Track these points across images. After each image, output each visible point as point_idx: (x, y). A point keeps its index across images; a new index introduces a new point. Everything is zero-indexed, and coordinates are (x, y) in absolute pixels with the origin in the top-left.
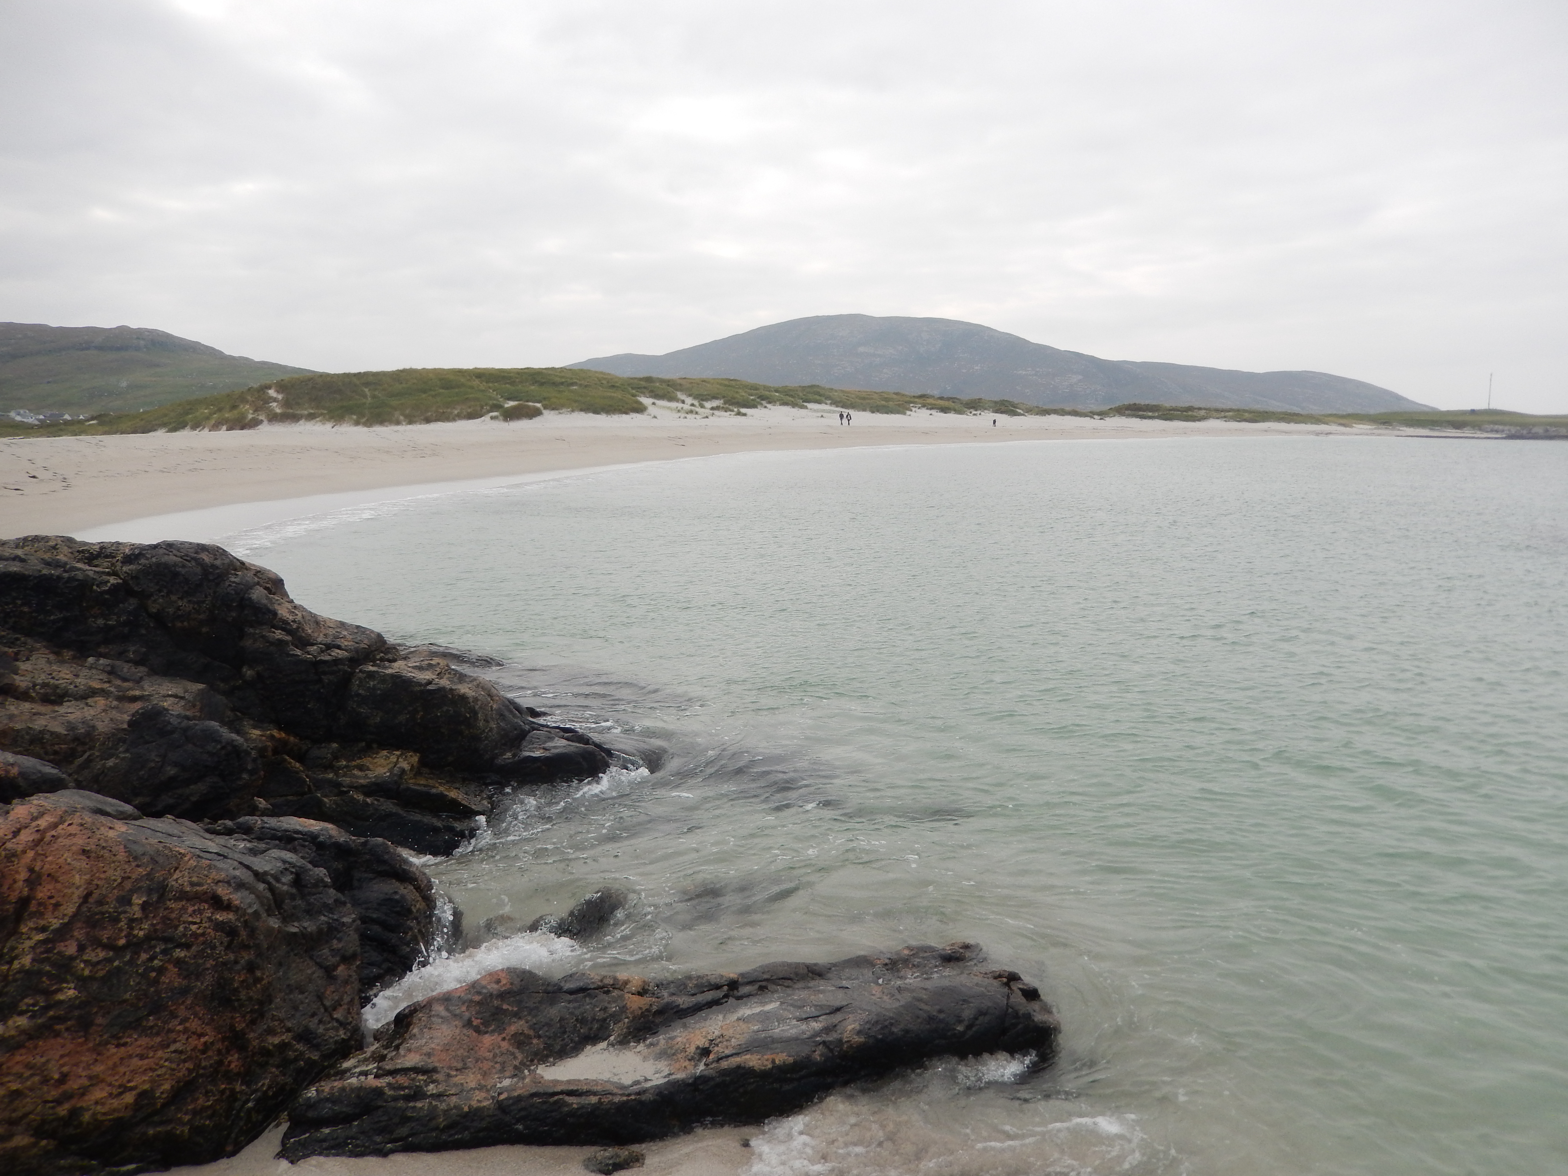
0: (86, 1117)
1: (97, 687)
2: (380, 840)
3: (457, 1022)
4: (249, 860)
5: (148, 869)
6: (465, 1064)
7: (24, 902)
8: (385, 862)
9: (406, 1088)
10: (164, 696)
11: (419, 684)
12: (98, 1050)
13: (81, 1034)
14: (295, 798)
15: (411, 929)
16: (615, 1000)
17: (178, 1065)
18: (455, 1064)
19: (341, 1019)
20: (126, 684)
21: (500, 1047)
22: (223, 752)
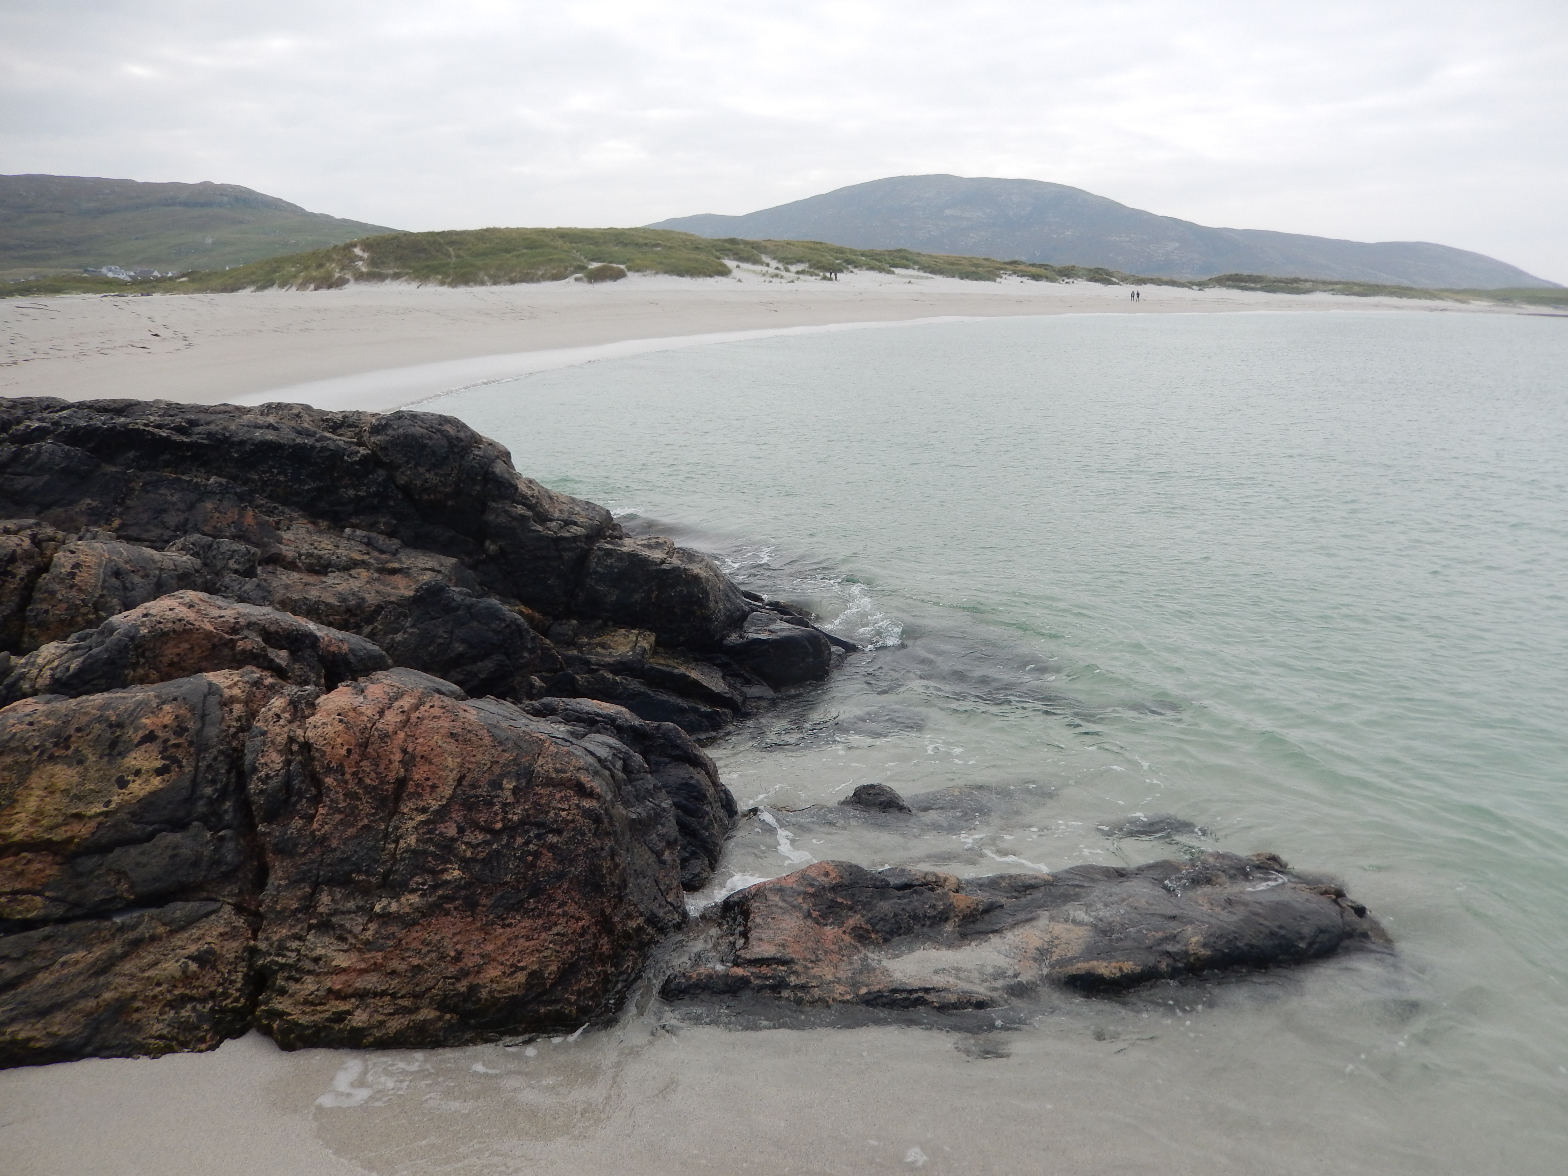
0: (484, 994)
1: (358, 558)
3: (797, 914)
5: (514, 754)
6: (817, 956)
7: (401, 783)
8: (677, 747)
9: (770, 977)
10: (422, 570)
11: (656, 564)
12: (485, 929)
13: (469, 913)
16: (940, 898)
17: (562, 947)
18: (809, 956)
20: (383, 556)
21: (842, 940)
22: (508, 631)
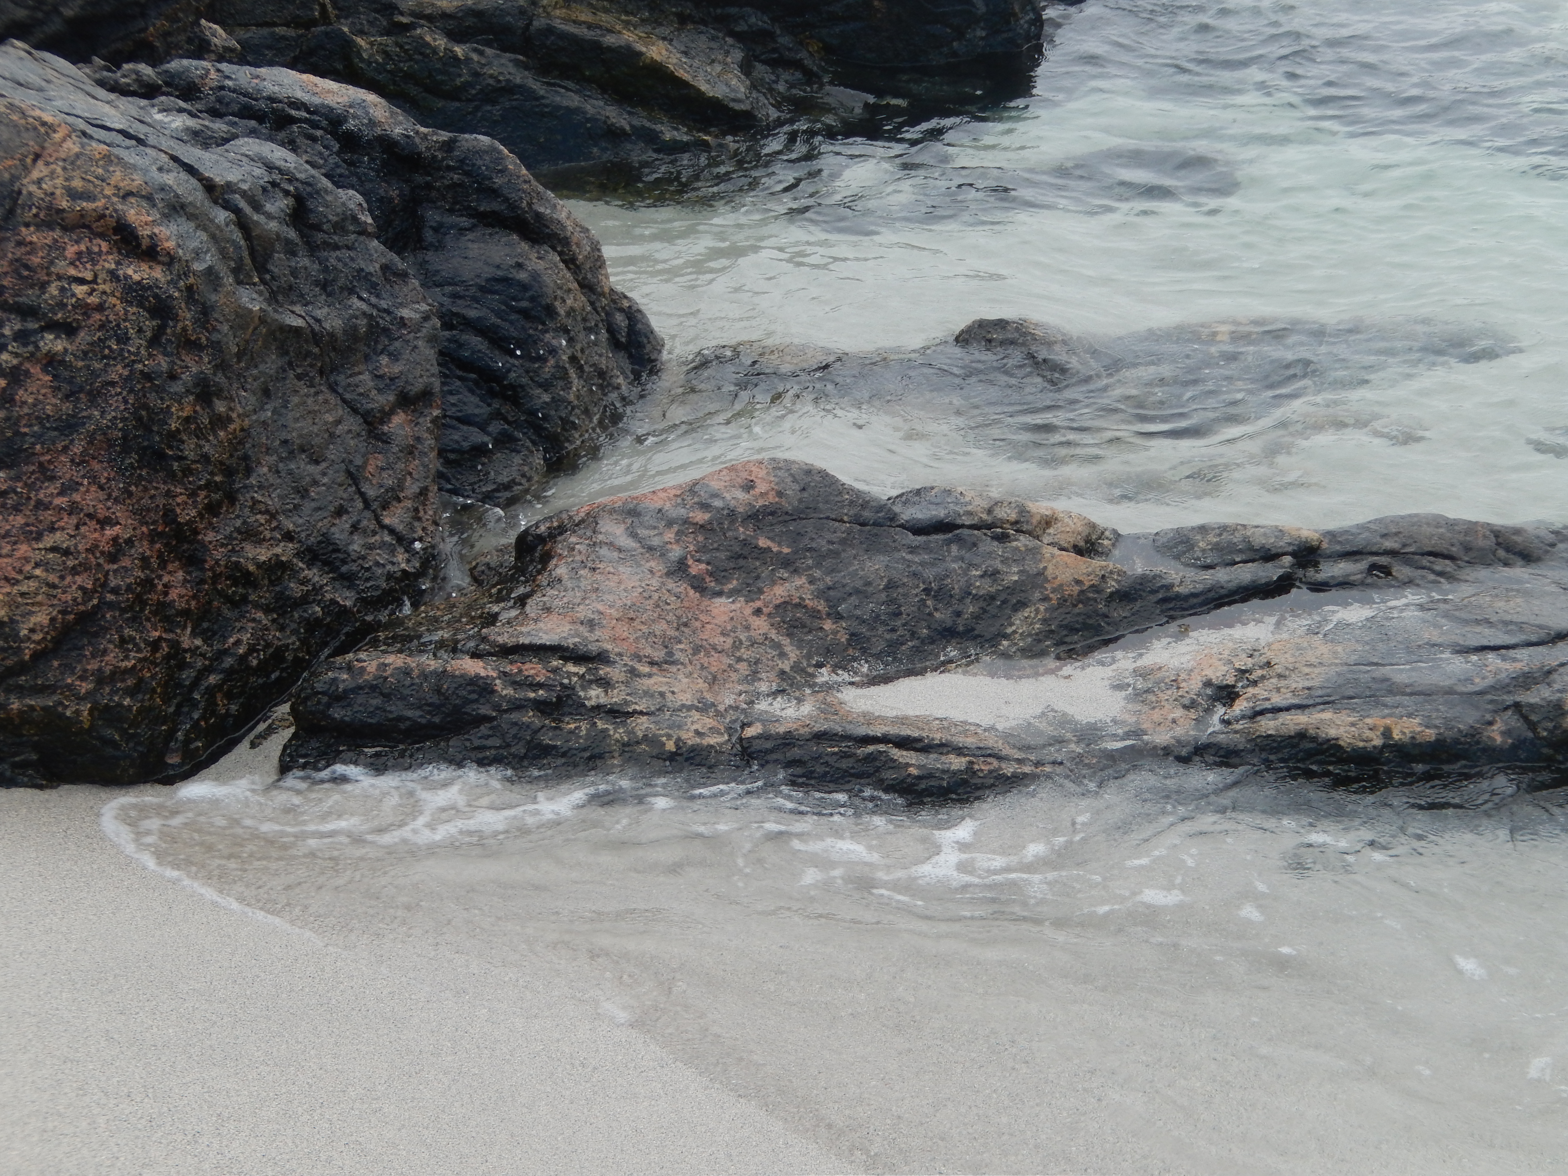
2: (485, 139)
3: (653, 564)
4: (192, 154)
6: (670, 654)
8: (494, 193)
9: (540, 686)
14: (291, 32)
15: (553, 351)
16: (1018, 558)
18: (648, 651)
19: (400, 528)
21: (748, 628)
